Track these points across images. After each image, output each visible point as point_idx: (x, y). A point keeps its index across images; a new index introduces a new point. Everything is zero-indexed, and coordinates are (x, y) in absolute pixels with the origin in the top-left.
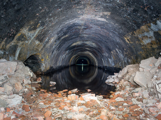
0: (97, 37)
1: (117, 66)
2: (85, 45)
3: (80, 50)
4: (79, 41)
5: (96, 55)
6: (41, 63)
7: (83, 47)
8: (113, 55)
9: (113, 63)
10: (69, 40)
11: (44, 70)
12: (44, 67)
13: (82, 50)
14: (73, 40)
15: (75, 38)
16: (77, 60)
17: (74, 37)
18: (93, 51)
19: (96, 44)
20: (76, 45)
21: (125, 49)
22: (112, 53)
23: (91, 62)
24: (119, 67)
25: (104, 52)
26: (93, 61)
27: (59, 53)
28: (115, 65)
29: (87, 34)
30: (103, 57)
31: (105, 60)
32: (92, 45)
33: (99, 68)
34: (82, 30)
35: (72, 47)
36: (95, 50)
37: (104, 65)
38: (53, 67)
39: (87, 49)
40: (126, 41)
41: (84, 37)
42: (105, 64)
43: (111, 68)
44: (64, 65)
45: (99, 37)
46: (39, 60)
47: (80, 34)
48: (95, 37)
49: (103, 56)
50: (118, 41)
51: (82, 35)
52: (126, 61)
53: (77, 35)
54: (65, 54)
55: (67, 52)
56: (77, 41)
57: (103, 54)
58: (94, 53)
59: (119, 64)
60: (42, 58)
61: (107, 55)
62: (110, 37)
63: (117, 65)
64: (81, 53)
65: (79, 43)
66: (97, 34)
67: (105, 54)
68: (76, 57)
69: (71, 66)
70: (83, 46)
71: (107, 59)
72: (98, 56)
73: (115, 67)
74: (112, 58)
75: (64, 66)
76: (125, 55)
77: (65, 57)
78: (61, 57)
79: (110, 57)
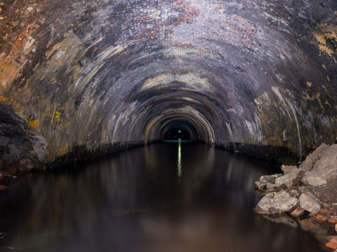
0: (212, 57)
1: (273, 141)
2: (182, 86)
3: (168, 103)
4: (162, 73)
5: (209, 116)
6: (32, 135)
7: (175, 94)
8: (260, 110)
9: (260, 133)
10: (131, 68)
11: (46, 157)
12: (45, 147)
13: (174, 102)
14: (144, 68)
15: (150, 62)
16: (166, 130)
17: (144, 55)
18: (201, 106)
19: (209, 82)
20: (157, 86)
21: (309, 84)
22: (258, 103)
23: (197, 133)
24: (281, 144)
25: (231, 105)
26: (203, 132)
27: (106, 106)
28: (267, 138)
29: (183, 46)
30: (229, 118)
31: (234, 127)
32: (199, 86)
33: (219, 147)
34: (166, 25)
35: (143, 92)
36: (206, 101)
37: (233, 141)
38: (84, 146)
39: (186, 98)
40: (321, 47)
41: (174, 57)
42: (234, 137)
43: (255, 146)
44: (126, 142)
45: (218, 56)
46: (20, 122)
47: (161, 47)
48: (207, 58)
49: (228, 115)
50: (283, 57)
51: (169, 50)
52: (308, 125)
53: (154, 50)
54: (128, 113)
55: (133, 106)
56: (158, 74)
57: (228, 110)
58: (204, 109)
59: (282, 136)
60: (31, 118)
61: (242, 111)
62: (256, 49)
63: (275, 139)
64: (172, 113)
65: (163, 80)
66: (213, 45)
67: (234, 110)
68: (162, 122)
69: (149, 144)
70: (174, 91)
71: (242, 124)
72: (216, 116)
73: (266, 143)
74: (257, 118)
75: (129, 145)
76: (305, 105)
77: (127, 119)
78: (116, 119)
79: (249, 116)
